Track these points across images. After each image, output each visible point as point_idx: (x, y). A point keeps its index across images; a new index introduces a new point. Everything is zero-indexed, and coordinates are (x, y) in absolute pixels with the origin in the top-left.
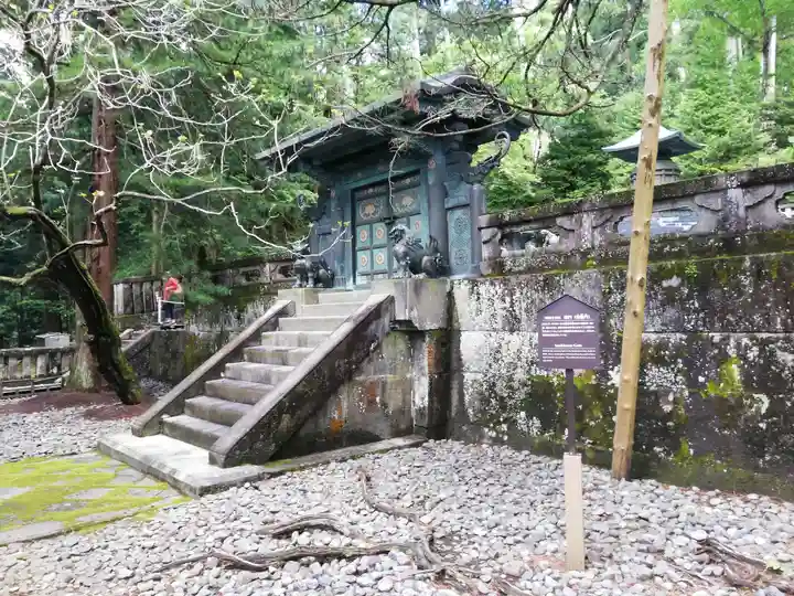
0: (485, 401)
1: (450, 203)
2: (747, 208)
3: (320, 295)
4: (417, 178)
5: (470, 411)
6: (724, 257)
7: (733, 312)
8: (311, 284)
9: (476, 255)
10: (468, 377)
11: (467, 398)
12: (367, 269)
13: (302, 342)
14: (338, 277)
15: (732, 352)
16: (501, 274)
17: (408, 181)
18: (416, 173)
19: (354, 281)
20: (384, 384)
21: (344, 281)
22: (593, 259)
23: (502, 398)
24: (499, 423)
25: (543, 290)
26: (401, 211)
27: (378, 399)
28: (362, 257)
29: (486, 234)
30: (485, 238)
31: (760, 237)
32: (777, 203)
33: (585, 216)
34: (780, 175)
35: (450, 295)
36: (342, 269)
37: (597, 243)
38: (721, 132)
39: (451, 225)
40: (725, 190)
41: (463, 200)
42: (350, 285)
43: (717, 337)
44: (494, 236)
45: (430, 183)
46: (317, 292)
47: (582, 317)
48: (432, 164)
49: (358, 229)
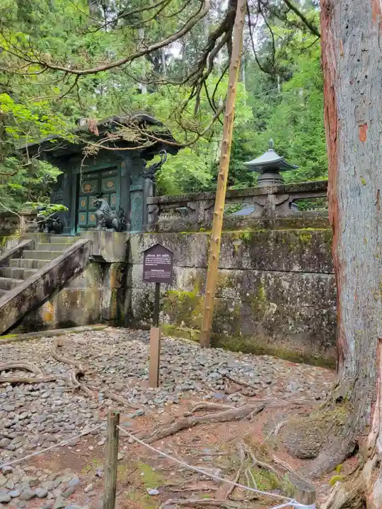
0: (143, 304)
1: (133, 188)
2: (277, 205)
3: (52, 238)
4: (116, 171)
5: (134, 311)
6: (264, 230)
7: (265, 261)
8: (46, 231)
9: (145, 220)
10: (135, 291)
11: (133, 303)
12: (84, 224)
13: (34, 266)
14: (66, 228)
15: (262, 281)
16: (157, 231)
17: (111, 172)
18: (115, 168)
19: (76, 230)
20: (83, 293)
21: (69, 231)
22: (203, 227)
23: (152, 303)
24: (149, 318)
25: (177, 243)
26: (106, 190)
27: (78, 302)
28: (82, 217)
29: (151, 208)
30: (150, 210)
31: (281, 221)
32: (290, 204)
33: (201, 203)
34: (291, 190)
35: (128, 242)
36: (69, 223)
37: (206, 219)
38: (315, 160)
39: (133, 201)
40: (267, 195)
41: (140, 187)
42: (73, 233)
43: (256, 272)
44: (155, 209)
45: (122, 175)
46: (49, 236)
47: (165, 256)
48: (123, 164)
49: (80, 198)
